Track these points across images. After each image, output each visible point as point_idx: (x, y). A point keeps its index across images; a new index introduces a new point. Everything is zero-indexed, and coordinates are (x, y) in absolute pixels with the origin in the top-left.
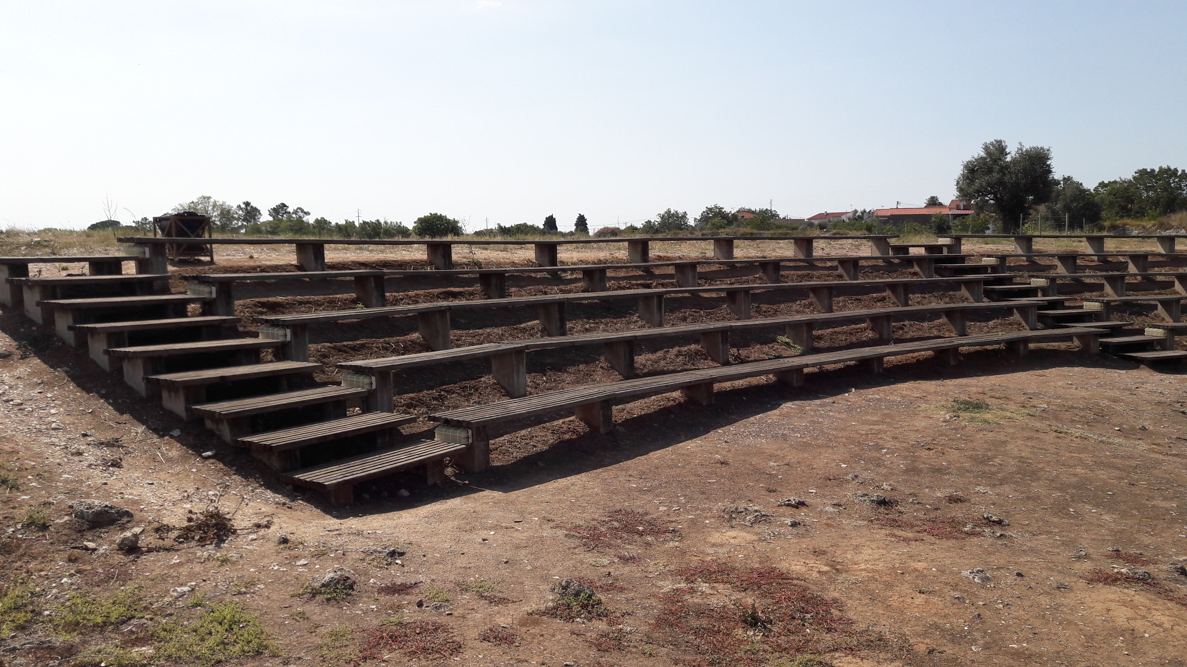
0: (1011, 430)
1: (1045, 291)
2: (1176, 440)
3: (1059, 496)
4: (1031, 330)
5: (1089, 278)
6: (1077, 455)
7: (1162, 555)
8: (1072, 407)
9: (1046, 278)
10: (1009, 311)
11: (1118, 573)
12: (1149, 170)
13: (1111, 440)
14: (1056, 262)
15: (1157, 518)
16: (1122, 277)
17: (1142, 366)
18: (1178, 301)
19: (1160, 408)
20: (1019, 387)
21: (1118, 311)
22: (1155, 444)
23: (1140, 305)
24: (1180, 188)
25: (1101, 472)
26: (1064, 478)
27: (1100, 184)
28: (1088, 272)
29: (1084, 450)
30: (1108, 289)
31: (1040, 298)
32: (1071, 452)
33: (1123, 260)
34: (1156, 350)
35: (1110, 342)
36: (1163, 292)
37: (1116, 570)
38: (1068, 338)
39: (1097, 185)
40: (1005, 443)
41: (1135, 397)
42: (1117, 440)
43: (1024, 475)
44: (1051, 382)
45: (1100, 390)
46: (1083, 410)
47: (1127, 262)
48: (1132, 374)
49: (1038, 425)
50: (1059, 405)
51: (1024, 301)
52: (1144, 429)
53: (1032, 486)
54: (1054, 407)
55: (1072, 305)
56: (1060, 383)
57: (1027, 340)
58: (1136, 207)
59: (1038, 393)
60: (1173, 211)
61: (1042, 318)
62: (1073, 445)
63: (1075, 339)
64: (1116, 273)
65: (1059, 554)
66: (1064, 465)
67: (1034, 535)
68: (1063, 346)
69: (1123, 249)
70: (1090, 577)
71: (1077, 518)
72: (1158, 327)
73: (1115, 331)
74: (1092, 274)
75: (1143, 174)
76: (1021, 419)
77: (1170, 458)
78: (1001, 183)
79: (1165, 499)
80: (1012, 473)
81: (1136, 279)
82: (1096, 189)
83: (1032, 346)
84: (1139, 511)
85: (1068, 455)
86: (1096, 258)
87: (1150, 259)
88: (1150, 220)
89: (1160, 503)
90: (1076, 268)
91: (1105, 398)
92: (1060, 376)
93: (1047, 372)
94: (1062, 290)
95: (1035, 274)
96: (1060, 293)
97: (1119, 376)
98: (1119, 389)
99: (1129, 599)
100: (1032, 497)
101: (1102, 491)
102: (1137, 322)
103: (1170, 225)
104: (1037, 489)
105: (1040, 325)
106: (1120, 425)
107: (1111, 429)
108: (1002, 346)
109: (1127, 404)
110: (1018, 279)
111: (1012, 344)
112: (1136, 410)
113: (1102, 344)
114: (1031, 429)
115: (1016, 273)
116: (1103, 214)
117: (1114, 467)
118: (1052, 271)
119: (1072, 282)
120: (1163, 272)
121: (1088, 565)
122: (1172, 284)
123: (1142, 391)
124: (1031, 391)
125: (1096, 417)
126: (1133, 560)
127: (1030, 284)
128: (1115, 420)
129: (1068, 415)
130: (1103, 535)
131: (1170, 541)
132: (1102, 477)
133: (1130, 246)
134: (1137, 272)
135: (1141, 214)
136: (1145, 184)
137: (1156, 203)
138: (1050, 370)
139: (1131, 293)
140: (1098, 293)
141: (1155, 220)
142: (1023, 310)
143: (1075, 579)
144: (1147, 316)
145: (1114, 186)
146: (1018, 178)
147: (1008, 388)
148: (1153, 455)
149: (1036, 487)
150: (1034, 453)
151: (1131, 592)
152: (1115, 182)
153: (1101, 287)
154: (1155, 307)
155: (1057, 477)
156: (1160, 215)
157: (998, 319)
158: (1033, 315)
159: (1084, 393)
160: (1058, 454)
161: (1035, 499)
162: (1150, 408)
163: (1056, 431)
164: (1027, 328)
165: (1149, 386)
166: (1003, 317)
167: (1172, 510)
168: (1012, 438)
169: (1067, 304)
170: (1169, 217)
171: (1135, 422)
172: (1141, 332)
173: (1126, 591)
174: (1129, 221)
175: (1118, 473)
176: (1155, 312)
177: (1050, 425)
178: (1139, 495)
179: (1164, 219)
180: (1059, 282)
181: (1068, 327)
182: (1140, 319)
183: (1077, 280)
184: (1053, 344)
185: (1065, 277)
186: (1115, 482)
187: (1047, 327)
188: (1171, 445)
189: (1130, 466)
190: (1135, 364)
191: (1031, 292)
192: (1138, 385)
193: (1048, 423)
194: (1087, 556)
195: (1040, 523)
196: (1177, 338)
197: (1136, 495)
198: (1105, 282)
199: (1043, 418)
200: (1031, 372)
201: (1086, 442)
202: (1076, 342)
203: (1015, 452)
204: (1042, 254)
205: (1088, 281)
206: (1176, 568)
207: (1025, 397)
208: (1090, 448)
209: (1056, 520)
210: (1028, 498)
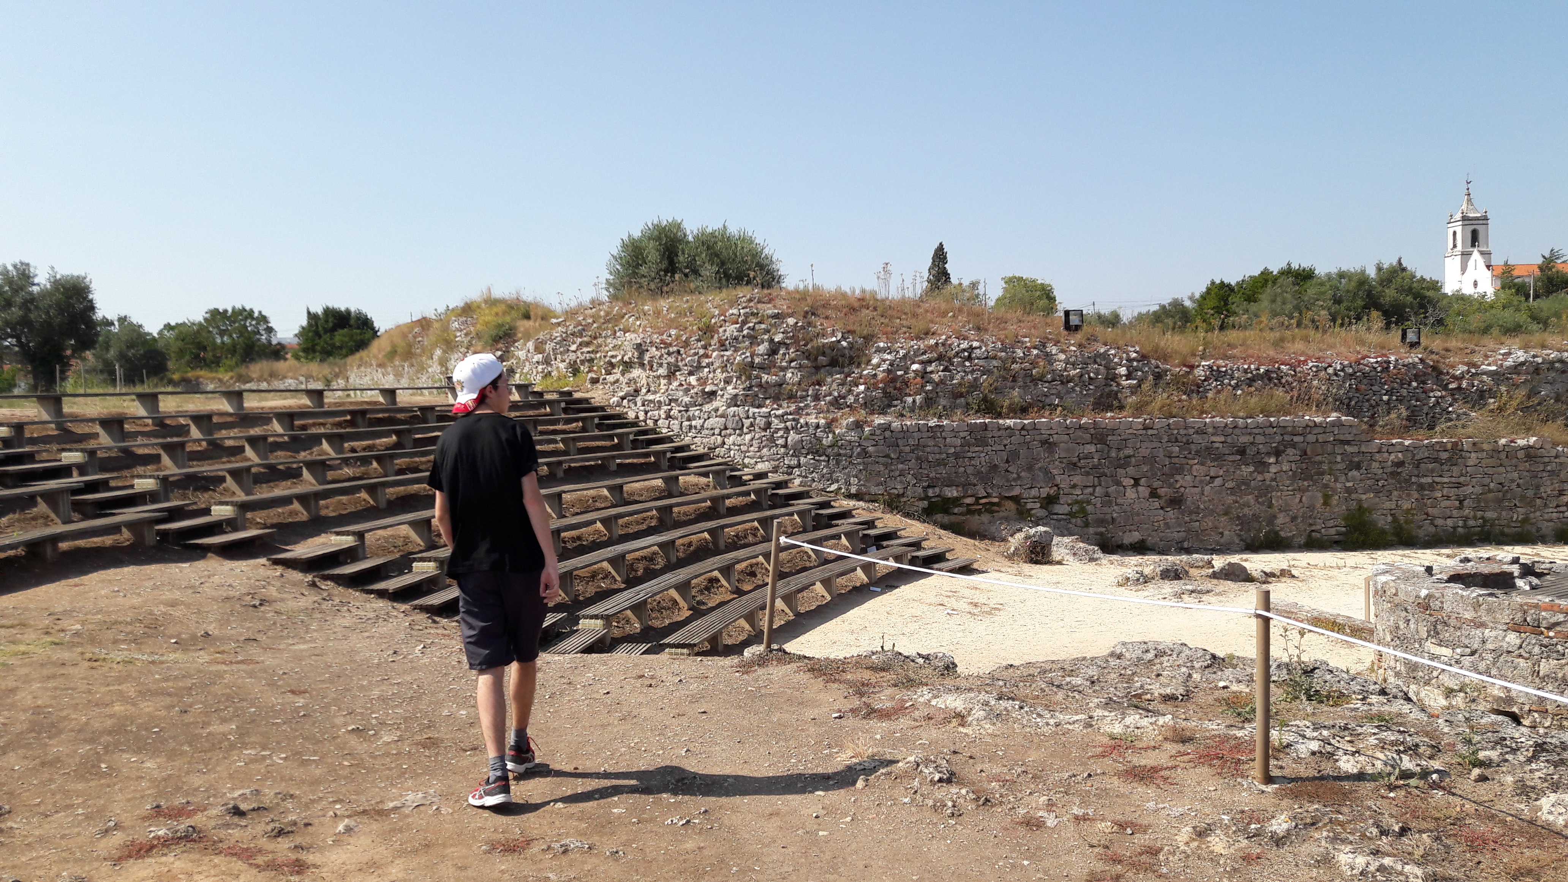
0: (23, 671)
1: (82, 469)
2: (244, 643)
3: (88, 751)
4: (64, 523)
5: (142, 447)
6: (116, 687)
7: (214, 796)
8: (116, 623)
9: (82, 450)
10: (31, 500)
11: (154, 837)
12: (221, 311)
13: (165, 658)
14: (98, 429)
15: (213, 748)
16: (182, 445)
17: (209, 555)
18: (248, 469)
19: (228, 605)
20: (45, 606)
21: (179, 488)
22: (219, 653)
23: (206, 479)
24: (258, 333)
25: (146, 704)
26: (97, 725)
27: (165, 326)
28: (140, 440)
29: (127, 678)
30: (166, 460)
31: (76, 479)
32: (108, 685)
33: (184, 423)
34: (226, 533)
35: (170, 529)
36: (233, 459)
37: (152, 835)
38: (115, 529)
39: (162, 327)
40: (13, 691)
41: (198, 595)
42: (172, 656)
43: (40, 733)
44: (91, 591)
45: (156, 592)
46: (130, 624)
47: (188, 425)
48: (196, 567)
49: (66, 655)
50: (99, 623)
51: (52, 484)
52: (207, 635)
53: (50, 745)
54: (90, 627)
55: (120, 484)
56: (103, 592)
57: (55, 539)
58: (209, 355)
59: (70, 611)
60: (252, 360)
61: (77, 506)
62: (113, 674)
63: (124, 530)
64: (175, 439)
65: (79, 834)
66: (97, 705)
67: (47, 816)
68: (108, 540)
69: (185, 409)
70: (119, 854)
71: (111, 775)
72: (226, 503)
73: (175, 514)
74: (146, 442)
75: (216, 315)
76: (41, 651)
77: (235, 667)
78: (25, 322)
79: (224, 721)
80: (22, 733)
81: (200, 446)
82: (160, 333)
83: (64, 546)
84: (191, 746)
85: (103, 689)
86: (150, 421)
87: (215, 419)
88: (226, 371)
89: (216, 728)
90: (124, 436)
91: (161, 603)
92: (103, 581)
93: (85, 579)
94: (106, 465)
95: (68, 447)
96: (103, 469)
97: (181, 572)
98: (179, 589)
99: (166, 869)
100: (49, 762)
101: (146, 729)
102: (201, 499)
103: (249, 377)
104: (57, 748)
105: (76, 516)
106: (178, 636)
107: (165, 642)
108: (21, 551)
109: (188, 606)
110: (44, 454)
111: (34, 547)
112: (199, 612)
113: (159, 532)
114: (54, 664)
115: (42, 447)
116: (171, 365)
117: (163, 694)
118: (92, 442)
119: (120, 454)
120: (232, 435)
121: (118, 838)
122: (241, 449)
123: (208, 587)
124: (61, 610)
125: (146, 630)
126: (179, 813)
127: (60, 460)
128: (171, 630)
129: (110, 635)
130: (143, 790)
131: (225, 775)
132: (147, 710)
133: (196, 404)
134: (201, 437)
135: (214, 363)
136: (218, 327)
137: (232, 350)
138: (90, 575)
139: (195, 463)
140: (154, 467)
141: (232, 371)
142: (50, 497)
143: (96, 864)
144: (214, 491)
145: (181, 329)
146: (50, 316)
147: (26, 609)
148: (213, 668)
149: (55, 746)
150: (54, 698)
151: (170, 858)
152: (184, 324)
153: (156, 459)
154: (222, 479)
155: (87, 724)
156: (237, 365)
157: (14, 513)
158: (65, 502)
159: (136, 601)
160: (89, 692)
161: (55, 762)
162: (215, 607)
163: (90, 660)
164: (59, 521)
165: (216, 579)
166: (23, 510)
167: (230, 734)
168: (24, 682)
169: (112, 484)
170: (247, 367)
171: (197, 628)
172: (207, 512)
173: (164, 859)
174: (202, 373)
175: (168, 700)
176: (224, 485)
177: (82, 653)
178: (192, 723)
179: (242, 370)
180: (100, 454)
181: (114, 514)
182: (206, 495)
183: (126, 451)
184: (95, 539)
185: (109, 449)
186: (163, 713)
187: (86, 517)
188: (238, 649)
189: (185, 688)
190: (201, 552)
191: (64, 471)
192: (203, 580)
193: (80, 650)
194: (117, 827)
195: (58, 797)
196: (249, 515)
197: (188, 725)
198: (162, 452)
199: (72, 645)
200: (64, 582)
201: (130, 667)
202: (126, 534)
203: (29, 701)
204: (77, 419)
205: (140, 451)
206: (227, 809)
207: (51, 618)
208: (135, 674)
209: (80, 786)
210: (43, 764)
